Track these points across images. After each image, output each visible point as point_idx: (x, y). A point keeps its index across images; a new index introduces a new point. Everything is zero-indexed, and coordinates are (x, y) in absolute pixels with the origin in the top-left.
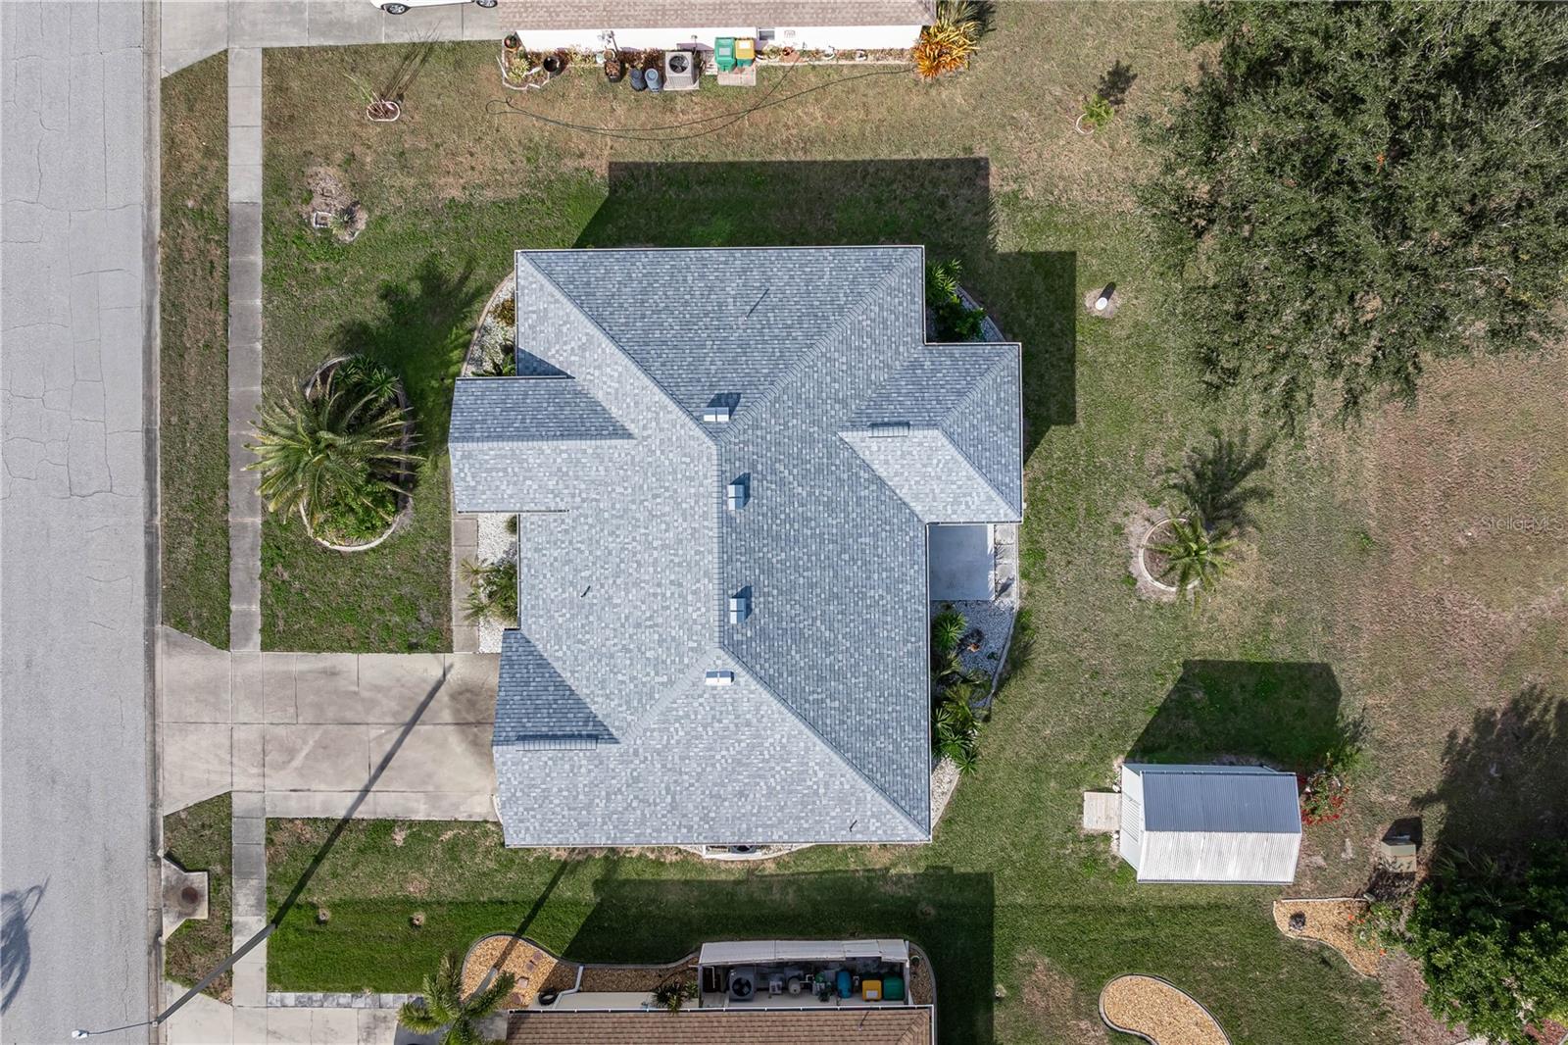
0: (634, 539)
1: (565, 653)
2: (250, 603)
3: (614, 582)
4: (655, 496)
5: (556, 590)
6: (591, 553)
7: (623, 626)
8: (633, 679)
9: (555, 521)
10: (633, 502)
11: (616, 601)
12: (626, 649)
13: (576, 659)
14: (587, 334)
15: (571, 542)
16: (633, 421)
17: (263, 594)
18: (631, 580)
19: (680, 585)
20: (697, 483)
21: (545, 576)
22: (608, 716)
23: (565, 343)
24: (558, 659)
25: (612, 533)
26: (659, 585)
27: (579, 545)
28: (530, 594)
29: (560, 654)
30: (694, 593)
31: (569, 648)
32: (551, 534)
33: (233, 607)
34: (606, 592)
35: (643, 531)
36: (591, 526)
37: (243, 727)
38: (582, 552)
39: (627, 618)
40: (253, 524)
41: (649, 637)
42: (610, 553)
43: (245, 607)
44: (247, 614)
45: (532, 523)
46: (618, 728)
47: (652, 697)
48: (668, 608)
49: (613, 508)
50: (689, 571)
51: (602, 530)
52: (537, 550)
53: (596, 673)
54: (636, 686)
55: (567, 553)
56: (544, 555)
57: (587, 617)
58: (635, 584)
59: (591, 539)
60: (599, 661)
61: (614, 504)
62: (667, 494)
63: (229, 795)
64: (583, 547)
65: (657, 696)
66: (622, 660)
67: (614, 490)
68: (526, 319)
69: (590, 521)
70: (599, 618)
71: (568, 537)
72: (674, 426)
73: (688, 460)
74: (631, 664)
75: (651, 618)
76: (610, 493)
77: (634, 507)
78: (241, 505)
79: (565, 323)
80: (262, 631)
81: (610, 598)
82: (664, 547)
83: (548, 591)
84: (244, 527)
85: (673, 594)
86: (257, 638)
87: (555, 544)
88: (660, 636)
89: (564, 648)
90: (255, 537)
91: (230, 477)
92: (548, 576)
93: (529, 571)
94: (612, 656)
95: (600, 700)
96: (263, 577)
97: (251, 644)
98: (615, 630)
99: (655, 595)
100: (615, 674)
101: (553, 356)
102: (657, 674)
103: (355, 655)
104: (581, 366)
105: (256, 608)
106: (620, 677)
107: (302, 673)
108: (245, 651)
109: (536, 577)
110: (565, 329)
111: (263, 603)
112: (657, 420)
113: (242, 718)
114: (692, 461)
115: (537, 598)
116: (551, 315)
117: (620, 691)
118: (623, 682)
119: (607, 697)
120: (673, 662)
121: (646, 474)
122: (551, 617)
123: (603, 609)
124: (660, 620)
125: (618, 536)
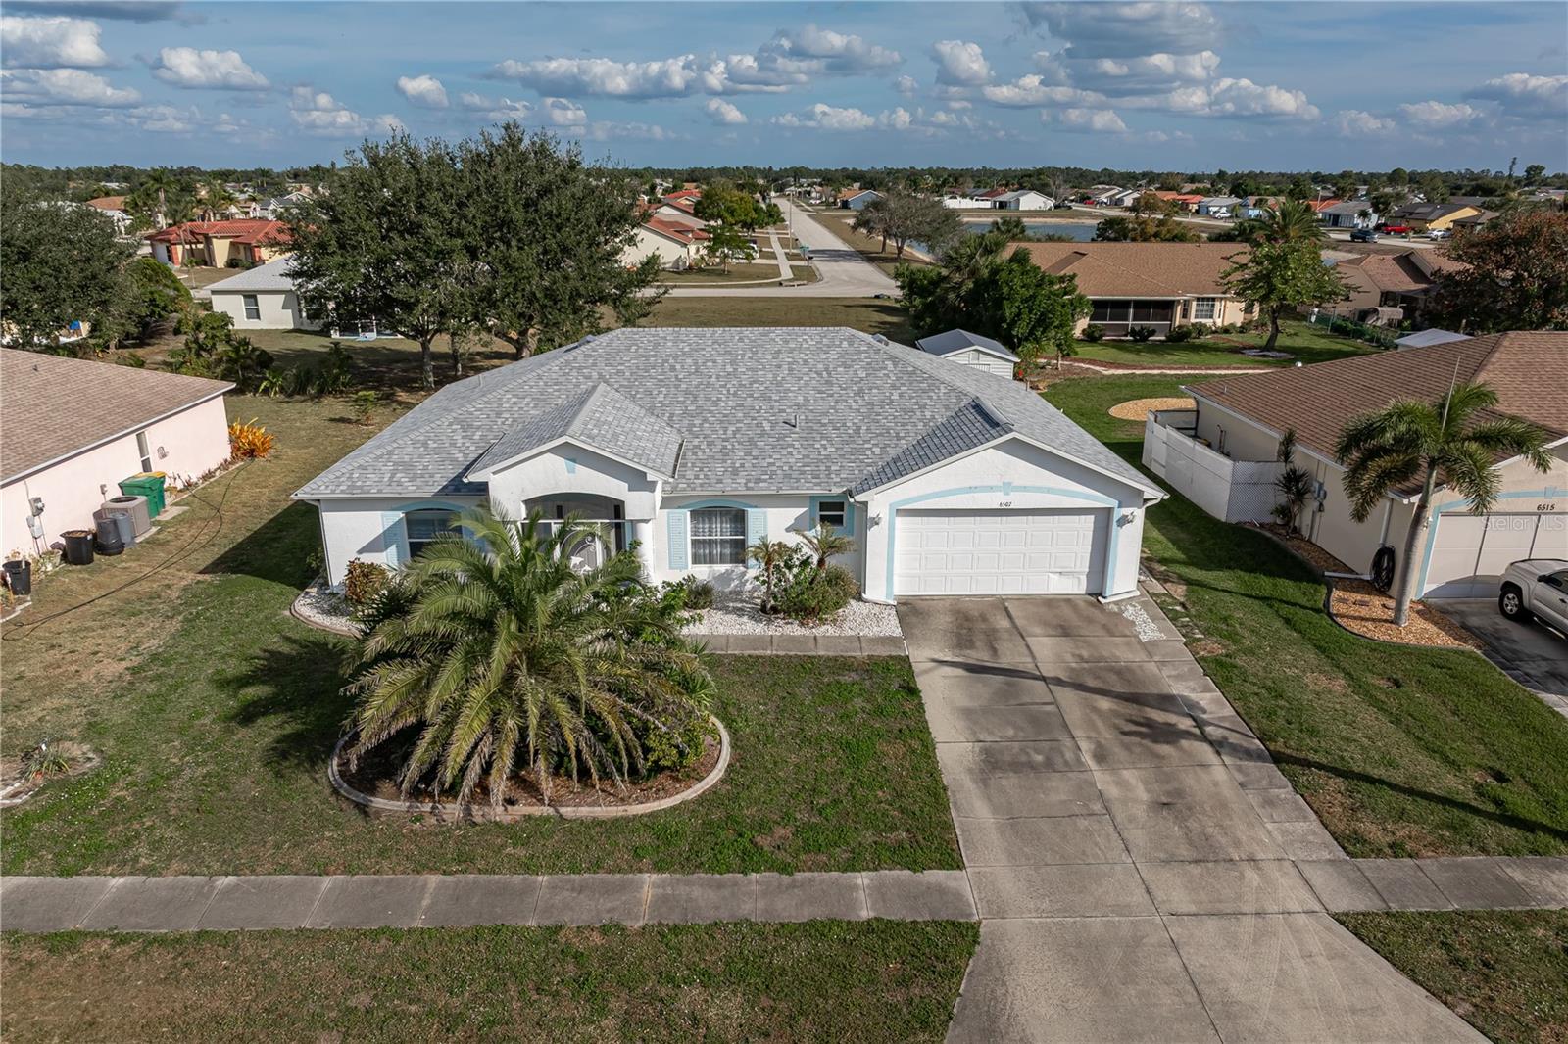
0: (724, 386)
1: (876, 445)
2: (856, 888)
3: (776, 401)
4: (673, 369)
5: (790, 453)
6: (739, 421)
7: (832, 395)
8: (894, 387)
9: (695, 454)
10: (677, 387)
11: (800, 399)
12: (860, 392)
13: (881, 434)
14: (450, 424)
15: (724, 440)
16: (577, 385)
17: (826, 868)
18: (773, 387)
19: (779, 351)
20: (662, 342)
21: (770, 464)
22: (947, 408)
23: (453, 444)
24: (883, 450)
25: (716, 404)
26: (779, 367)
27: (730, 432)
28: (798, 480)
29: (877, 450)
30: (786, 342)
31: (866, 441)
32: (713, 458)
33: (866, 914)
34: (790, 407)
35: (714, 379)
36: (705, 420)
37: (1160, 895)
38: (738, 430)
39: (820, 392)
40: (655, 885)
41: (841, 375)
42: (742, 405)
43: (862, 895)
44: (879, 892)
45: (697, 477)
46: (960, 399)
47: (914, 372)
48: (805, 361)
49: (683, 402)
50: (762, 346)
51: (710, 412)
52: (735, 472)
53: (895, 417)
54: (903, 385)
55: (739, 443)
56: (742, 466)
57: (824, 425)
58: (780, 384)
59: (722, 422)
60: (878, 414)
61: (678, 402)
62: (671, 361)
63: (1341, 919)
64: (732, 428)
65: (911, 369)
66: (875, 395)
67: (660, 402)
68: (399, 484)
69: (697, 422)
70: (826, 414)
71: (719, 442)
72: (593, 356)
73: (634, 348)
74: (877, 388)
75: (819, 374)
76: (664, 405)
77: (684, 386)
78: (609, 905)
79: (425, 444)
80: (915, 866)
81: (797, 404)
82: (733, 363)
83: (792, 461)
84: (662, 901)
85: (788, 357)
86: (935, 876)
87: (727, 455)
88: (839, 366)
89: (866, 446)
90: (688, 883)
91: (532, 923)
92: (772, 461)
93: (765, 481)
94: (871, 404)
95: (928, 414)
96: (785, 869)
97: (952, 884)
98: (836, 402)
99: (791, 370)
100: (892, 401)
101: (466, 456)
102: (885, 369)
103: (937, 746)
104: (490, 430)
105: (862, 879)
106: (895, 396)
107: (995, 810)
108: (971, 896)
109: (774, 473)
110: (432, 444)
111: (850, 866)
112: (580, 369)
113: (1138, 896)
114: (636, 345)
115: (803, 473)
116: (406, 459)
117: (911, 397)
118: (901, 395)
119: (923, 407)
120: (866, 357)
121: (645, 377)
122: (828, 457)
123: (812, 411)
124: (820, 366)
125: (719, 399)
